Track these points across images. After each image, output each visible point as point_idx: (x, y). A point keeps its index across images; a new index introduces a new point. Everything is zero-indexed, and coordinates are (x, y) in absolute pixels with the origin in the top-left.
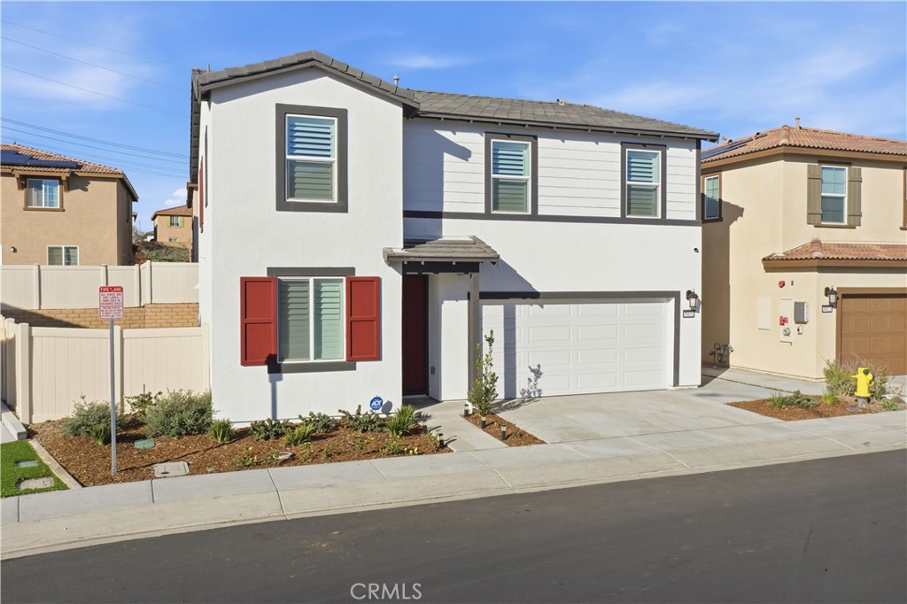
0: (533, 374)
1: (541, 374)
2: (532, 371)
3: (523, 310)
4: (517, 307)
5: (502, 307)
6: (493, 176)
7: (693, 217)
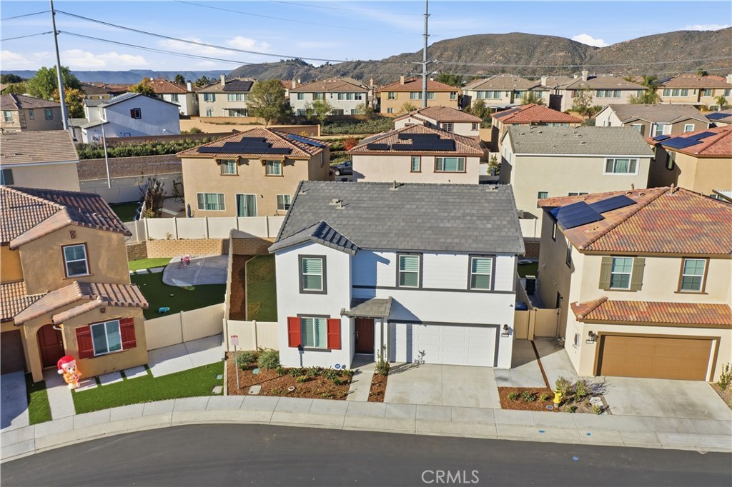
0: (421, 354)
1: (425, 354)
4: (413, 326)
5: (405, 326)
6: (400, 271)
7: (511, 290)
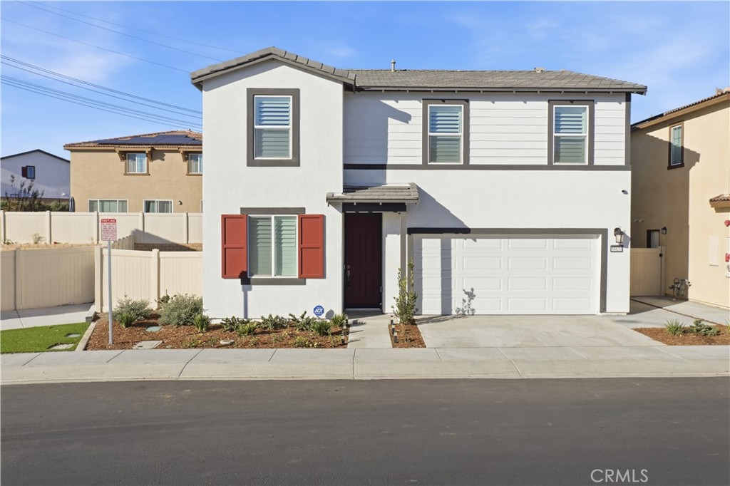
0: (467, 296)
1: (475, 296)
2: (466, 293)
3: (457, 243)
4: (453, 240)
5: (439, 241)
6: (429, 134)
7: (622, 162)
